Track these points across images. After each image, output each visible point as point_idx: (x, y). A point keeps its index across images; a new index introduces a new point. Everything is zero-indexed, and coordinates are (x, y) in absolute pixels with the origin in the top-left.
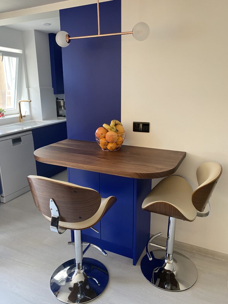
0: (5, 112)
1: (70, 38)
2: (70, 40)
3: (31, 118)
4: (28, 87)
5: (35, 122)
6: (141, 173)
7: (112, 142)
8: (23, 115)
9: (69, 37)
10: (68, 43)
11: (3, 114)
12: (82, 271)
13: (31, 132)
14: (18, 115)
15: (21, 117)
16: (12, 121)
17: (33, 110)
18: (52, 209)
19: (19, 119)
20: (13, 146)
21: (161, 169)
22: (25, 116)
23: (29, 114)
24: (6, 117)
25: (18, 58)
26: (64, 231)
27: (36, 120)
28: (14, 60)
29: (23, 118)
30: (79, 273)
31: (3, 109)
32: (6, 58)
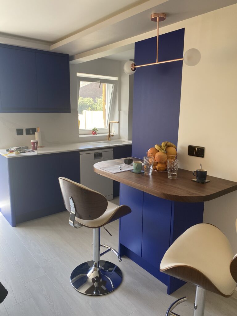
0: (98, 130)
1: (136, 67)
2: (135, 69)
3: (119, 137)
4: (120, 110)
5: (121, 141)
6: (167, 194)
7: (161, 163)
8: (111, 134)
9: (135, 65)
10: (134, 71)
11: (96, 132)
12: (98, 270)
13: (112, 149)
14: (107, 134)
15: (110, 136)
16: (101, 139)
17: (121, 131)
18: (71, 206)
19: (108, 137)
20: (95, 159)
21: (193, 194)
22: (113, 135)
23: (117, 134)
24: (98, 135)
25: (114, 84)
26: (80, 226)
27: (122, 140)
28: (111, 86)
29: (111, 137)
30: (94, 270)
31: (96, 128)
32: (103, 85)
